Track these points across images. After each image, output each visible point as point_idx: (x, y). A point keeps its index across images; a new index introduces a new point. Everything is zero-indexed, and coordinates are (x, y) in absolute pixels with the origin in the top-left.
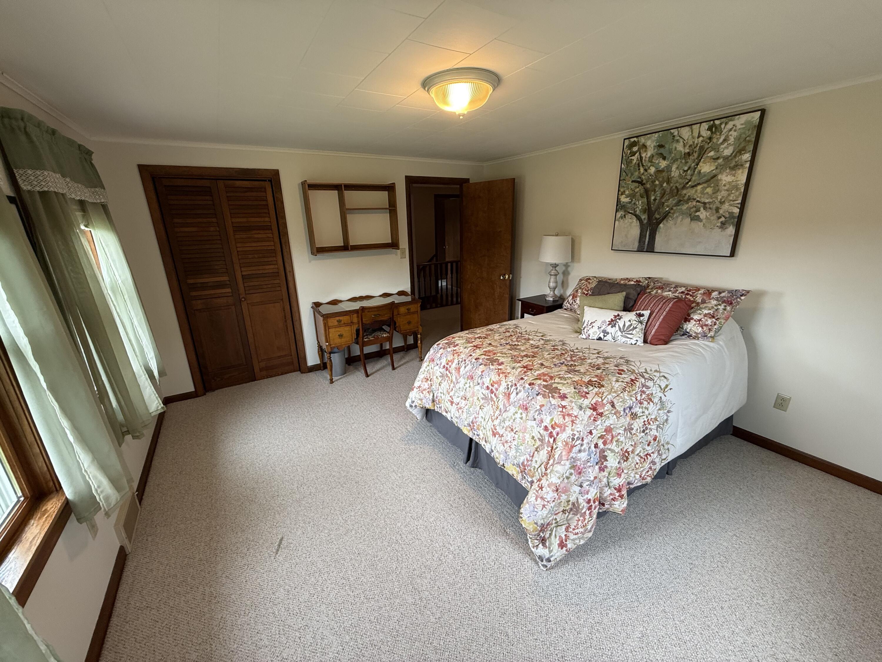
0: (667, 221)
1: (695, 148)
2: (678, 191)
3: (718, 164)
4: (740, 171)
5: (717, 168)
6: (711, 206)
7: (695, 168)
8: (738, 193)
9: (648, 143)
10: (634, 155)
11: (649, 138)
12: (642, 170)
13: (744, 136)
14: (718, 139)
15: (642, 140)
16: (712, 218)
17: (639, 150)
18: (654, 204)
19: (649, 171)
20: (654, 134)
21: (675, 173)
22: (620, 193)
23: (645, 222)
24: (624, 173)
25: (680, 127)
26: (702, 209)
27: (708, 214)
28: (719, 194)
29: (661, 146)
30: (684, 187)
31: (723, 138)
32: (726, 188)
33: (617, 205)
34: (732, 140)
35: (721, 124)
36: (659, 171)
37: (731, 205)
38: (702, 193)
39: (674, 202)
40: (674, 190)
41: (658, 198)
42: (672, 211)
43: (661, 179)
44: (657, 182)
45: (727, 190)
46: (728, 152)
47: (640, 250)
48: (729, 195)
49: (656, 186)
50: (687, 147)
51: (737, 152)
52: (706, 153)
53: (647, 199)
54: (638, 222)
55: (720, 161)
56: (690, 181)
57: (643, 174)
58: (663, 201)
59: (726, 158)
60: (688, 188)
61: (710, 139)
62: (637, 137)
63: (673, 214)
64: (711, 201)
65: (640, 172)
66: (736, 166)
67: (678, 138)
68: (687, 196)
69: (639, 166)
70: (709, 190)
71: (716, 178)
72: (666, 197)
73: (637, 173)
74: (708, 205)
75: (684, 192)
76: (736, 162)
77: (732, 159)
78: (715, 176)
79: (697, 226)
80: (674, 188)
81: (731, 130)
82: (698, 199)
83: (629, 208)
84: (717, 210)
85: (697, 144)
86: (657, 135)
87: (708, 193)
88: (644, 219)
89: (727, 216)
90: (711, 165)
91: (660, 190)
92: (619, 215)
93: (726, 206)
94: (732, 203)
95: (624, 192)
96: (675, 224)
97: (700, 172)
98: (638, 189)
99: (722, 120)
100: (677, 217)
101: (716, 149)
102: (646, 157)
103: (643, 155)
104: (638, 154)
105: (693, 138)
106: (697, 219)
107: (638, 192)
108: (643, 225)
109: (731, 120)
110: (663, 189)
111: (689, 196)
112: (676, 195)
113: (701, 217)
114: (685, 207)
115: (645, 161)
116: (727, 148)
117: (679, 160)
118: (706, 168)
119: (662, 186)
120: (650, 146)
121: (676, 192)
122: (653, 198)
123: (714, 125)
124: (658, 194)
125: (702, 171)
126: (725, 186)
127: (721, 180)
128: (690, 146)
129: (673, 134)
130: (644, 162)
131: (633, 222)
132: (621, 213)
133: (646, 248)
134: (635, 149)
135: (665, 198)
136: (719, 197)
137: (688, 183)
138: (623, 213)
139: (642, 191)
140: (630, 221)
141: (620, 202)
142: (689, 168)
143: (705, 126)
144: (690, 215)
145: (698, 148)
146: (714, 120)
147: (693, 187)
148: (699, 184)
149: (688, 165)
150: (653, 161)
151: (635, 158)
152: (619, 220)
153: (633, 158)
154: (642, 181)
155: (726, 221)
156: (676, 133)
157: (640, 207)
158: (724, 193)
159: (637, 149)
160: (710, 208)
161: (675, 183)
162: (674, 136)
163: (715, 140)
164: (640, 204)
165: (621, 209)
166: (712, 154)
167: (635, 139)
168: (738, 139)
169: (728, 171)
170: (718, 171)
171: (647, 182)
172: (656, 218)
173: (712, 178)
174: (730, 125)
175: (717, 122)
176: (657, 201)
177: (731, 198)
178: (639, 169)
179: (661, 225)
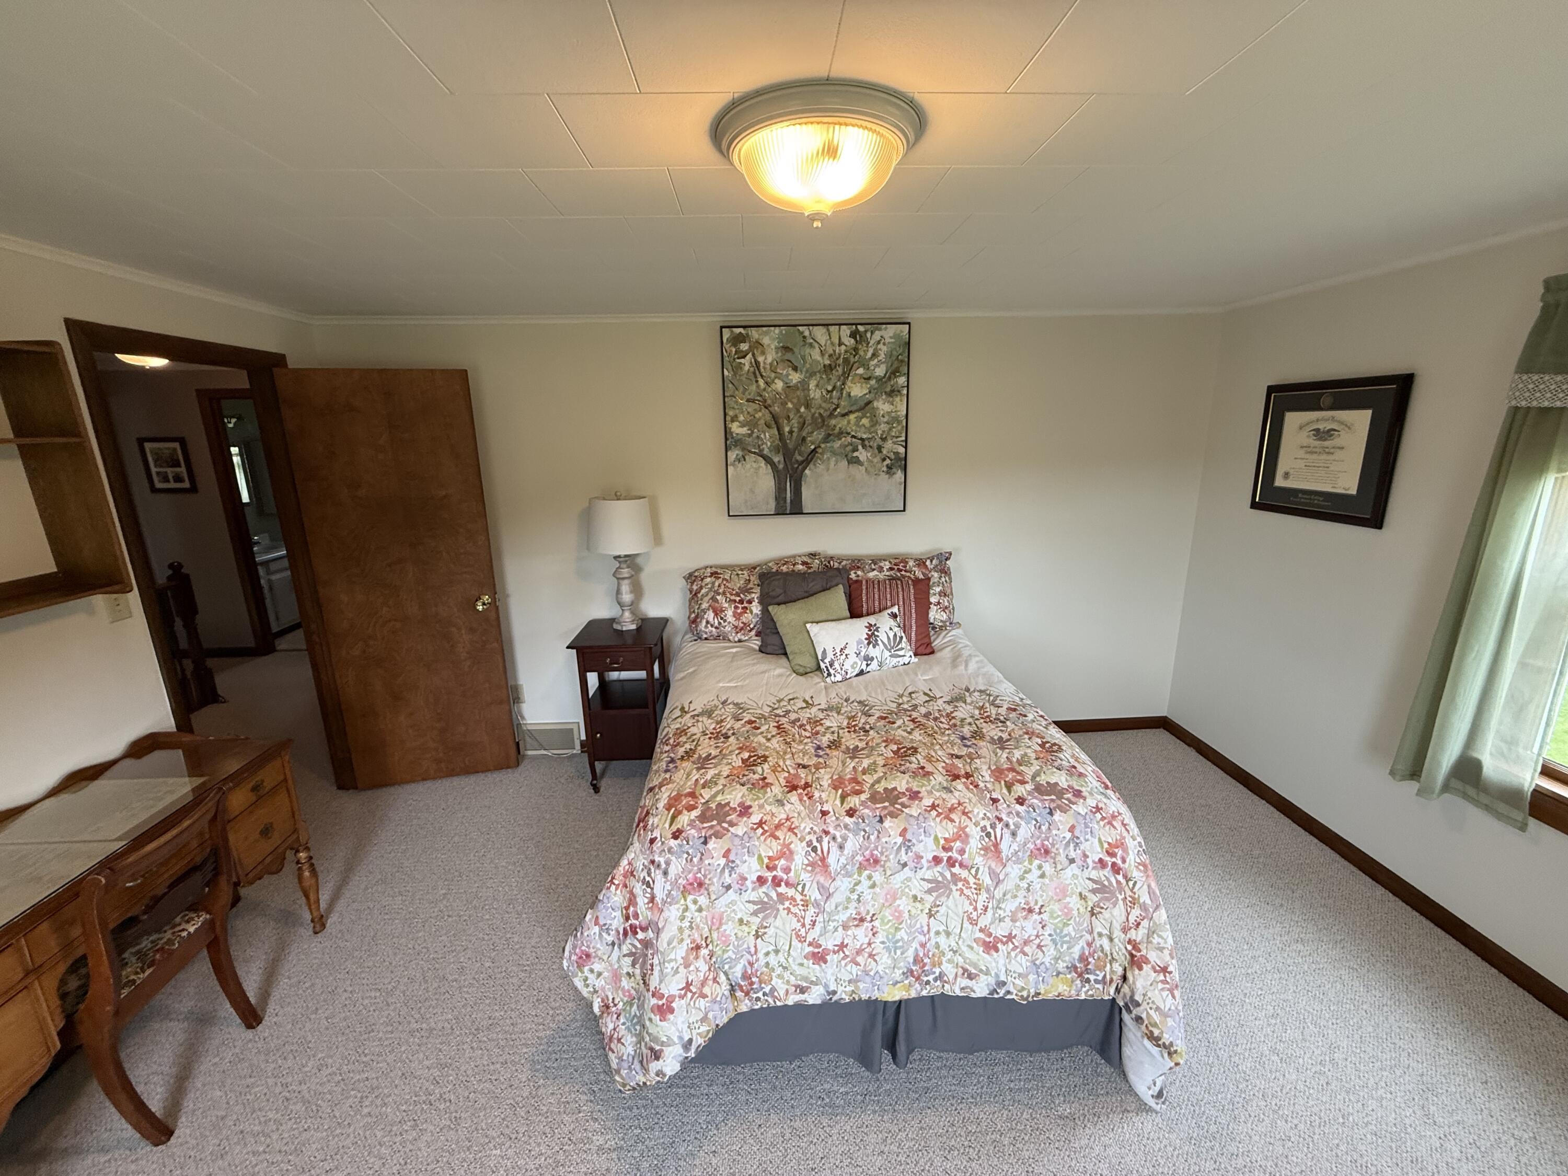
0: (815, 465)
1: (837, 359)
2: (823, 421)
3: (871, 386)
4: (898, 399)
5: (870, 392)
6: (871, 443)
7: (842, 389)
8: (900, 428)
9: (766, 341)
10: (744, 357)
11: (766, 333)
12: (761, 382)
13: (895, 353)
14: (866, 352)
15: (754, 334)
16: (875, 460)
17: (751, 349)
18: (791, 439)
19: (773, 386)
20: (772, 328)
21: (815, 394)
22: (728, 418)
23: (781, 466)
24: (730, 385)
25: (813, 325)
26: (860, 447)
27: (869, 455)
28: (877, 427)
29: (786, 349)
30: (831, 415)
31: (871, 351)
32: (885, 420)
33: (726, 439)
34: (882, 357)
35: (866, 331)
36: (788, 387)
37: (894, 443)
38: (857, 425)
39: (820, 437)
40: (817, 418)
41: (796, 430)
42: (820, 450)
43: (795, 401)
44: (790, 405)
45: (887, 423)
46: (880, 371)
47: (780, 512)
48: (890, 429)
49: (789, 410)
50: (827, 356)
51: (891, 373)
52: (854, 368)
53: (778, 430)
54: (769, 467)
55: (873, 382)
56: (838, 406)
57: (764, 390)
58: (804, 434)
59: (879, 380)
60: (836, 416)
61: (856, 349)
62: (744, 327)
63: (822, 454)
64: (870, 436)
65: (758, 386)
66: (893, 391)
67: (812, 341)
68: (837, 429)
69: (756, 377)
70: (865, 421)
71: (870, 405)
72: (808, 429)
73: (754, 387)
74: (866, 442)
75: (833, 422)
76: (892, 386)
77: (886, 382)
78: (869, 403)
79: (858, 472)
80: (817, 415)
81: (879, 342)
82: (853, 433)
83: (749, 444)
84: (880, 448)
85: (840, 355)
86: (777, 330)
87: (864, 425)
88: (779, 462)
89: (893, 457)
90: (862, 387)
91: (796, 418)
92: (732, 455)
93: (889, 445)
94: (895, 440)
95: (736, 416)
96: (828, 470)
97: (849, 396)
98: (760, 414)
99: (867, 326)
100: (828, 459)
101: (865, 364)
102: (765, 363)
103: (761, 359)
104: (750, 355)
105: (833, 344)
106: (855, 461)
107: (759, 419)
108: (778, 471)
109: (880, 330)
110: (801, 417)
111: (840, 429)
112: (822, 427)
113: (861, 459)
114: (837, 444)
115: (765, 368)
116: (877, 366)
117: (818, 375)
118: (857, 390)
119: (798, 411)
120: (769, 345)
121: (822, 421)
122: (787, 429)
123: (857, 331)
124: (795, 422)
125: (852, 394)
126: (883, 416)
127: (878, 408)
128: (830, 356)
129: (802, 333)
130: (762, 370)
131: (760, 467)
132: (737, 452)
133: (788, 508)
134: (744, 347)
135: (806, 431)
136: (880, 432)
137: (835, 409)
138: (741, 453)
139: (768, 417)
140: (755, 465)
141: (731, 433)
142: (834, 388)
143: (845, 331)
144: (846, 456)
145: (841, 360)
146: (856, 324)
147: (844, 415)
148: (851, 412)
149: (832, 383)
150: (778, 370)
151: (747, 362)
152: (733, 465)
153: (742, 361)
154: (765, 401)
155: (892, 464)
156: (807, 333)
157: (769, 444)
158: (884, 427)
159: (747, 348)
160: (870, 447)
161: (818, 409)
162: (804, 337)
163: (861, 353)
164: (768, 438)
165: (736, 446)
166: (861, 371)
167: (741, 330)
168: (889, 355)
169: (884, 397)
170: (872, 395)
171: (774, 403)
172: (797, 461)
173: (866, 406)
174: (877, 336)
175: (861, 328)
176: (795, 435)
177: (893, 434)
178: (757, 381)
179: (807, 471)
